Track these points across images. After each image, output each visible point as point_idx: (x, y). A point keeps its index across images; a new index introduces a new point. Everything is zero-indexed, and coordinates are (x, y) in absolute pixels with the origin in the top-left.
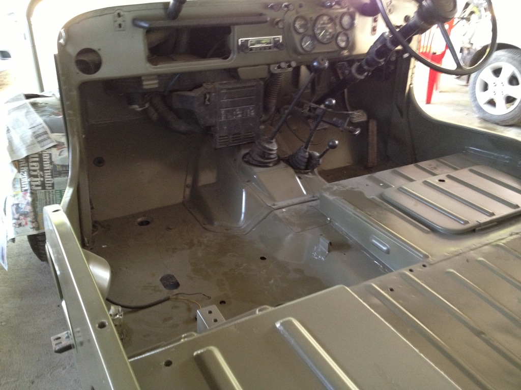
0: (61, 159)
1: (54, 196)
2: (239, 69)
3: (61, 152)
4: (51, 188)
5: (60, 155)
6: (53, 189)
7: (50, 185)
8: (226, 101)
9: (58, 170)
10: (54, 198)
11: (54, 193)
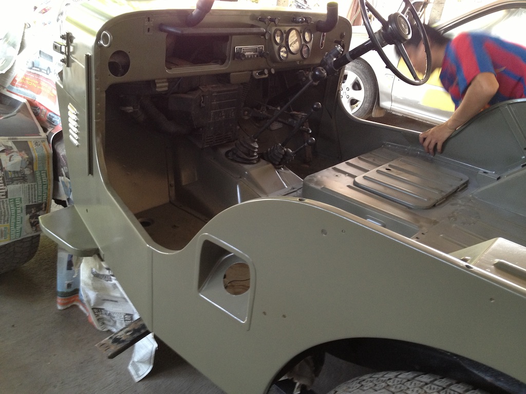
0: (12, 165)
1: (9, 205)
2: (231, 74)
3: (11, 157)
4: (5, 197)
5: (10, 160)
6: (7, 197)
7: (4, 194)
8: (215, 103)
9: (10, 177)
10: (9, 207)
11: (8, 202)
